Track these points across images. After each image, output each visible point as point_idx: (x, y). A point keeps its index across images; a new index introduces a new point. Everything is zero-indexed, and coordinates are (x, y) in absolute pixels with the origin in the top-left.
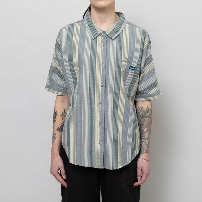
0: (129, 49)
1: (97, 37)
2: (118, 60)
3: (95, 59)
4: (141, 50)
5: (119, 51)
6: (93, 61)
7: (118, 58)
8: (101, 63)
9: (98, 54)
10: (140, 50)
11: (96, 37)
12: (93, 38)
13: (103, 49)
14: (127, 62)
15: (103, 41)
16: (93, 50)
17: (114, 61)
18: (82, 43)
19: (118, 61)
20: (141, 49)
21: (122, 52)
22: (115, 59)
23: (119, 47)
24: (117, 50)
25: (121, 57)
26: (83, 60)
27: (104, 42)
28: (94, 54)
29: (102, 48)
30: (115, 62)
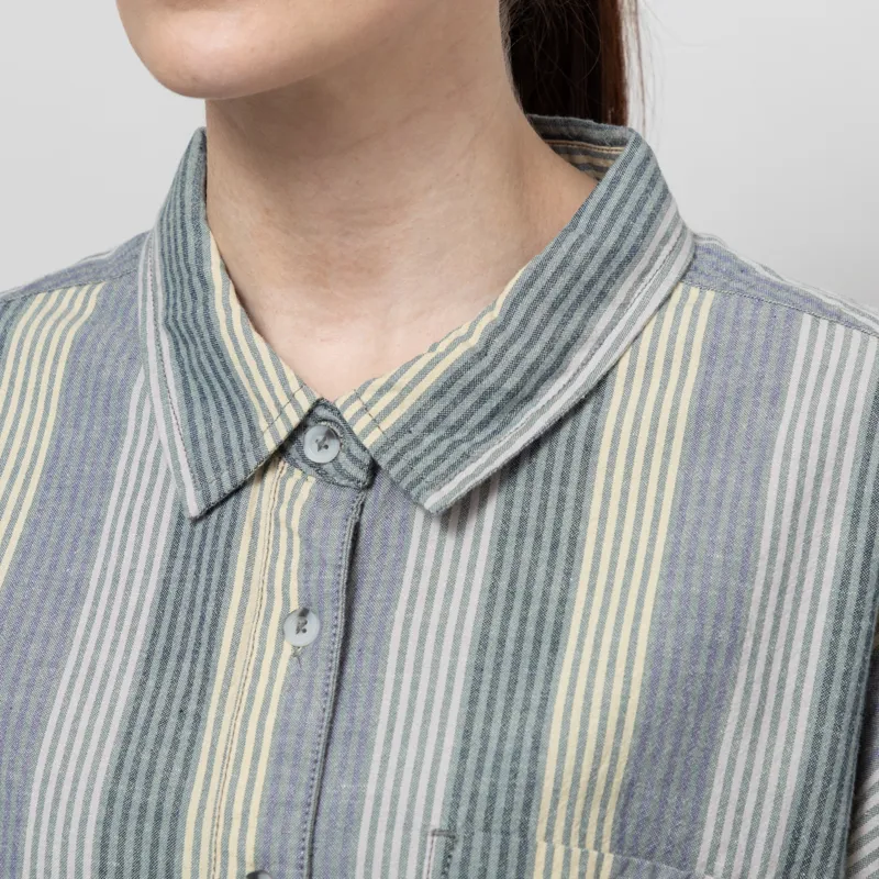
0: (655, 655)
1: (237, 490)
2: (470, 819)
3: (168, 806)
4: (834, 646)
5: (511, 690)
6: (148, 828)
7: (484, 789)
8: (241, 860)
9: (218, 720)
10: (832, 658)
11: (228, 487)
12: (194, 508)
13: (297, 655)
14: (618, 845)
15: (307, 542)
16: (172, 663)
17: (424, 834)
18: (53, 567)
19: (469, 838)
20: (837, 632)
21: (546, 698)
22: (427, 816)
23: (514, 624)
24: (479, 669)
25: (522, 781)
26: (23, 802)
27: (323, 563)
28: (173, 720)
29: (293, 640)
30: (435, 847)
